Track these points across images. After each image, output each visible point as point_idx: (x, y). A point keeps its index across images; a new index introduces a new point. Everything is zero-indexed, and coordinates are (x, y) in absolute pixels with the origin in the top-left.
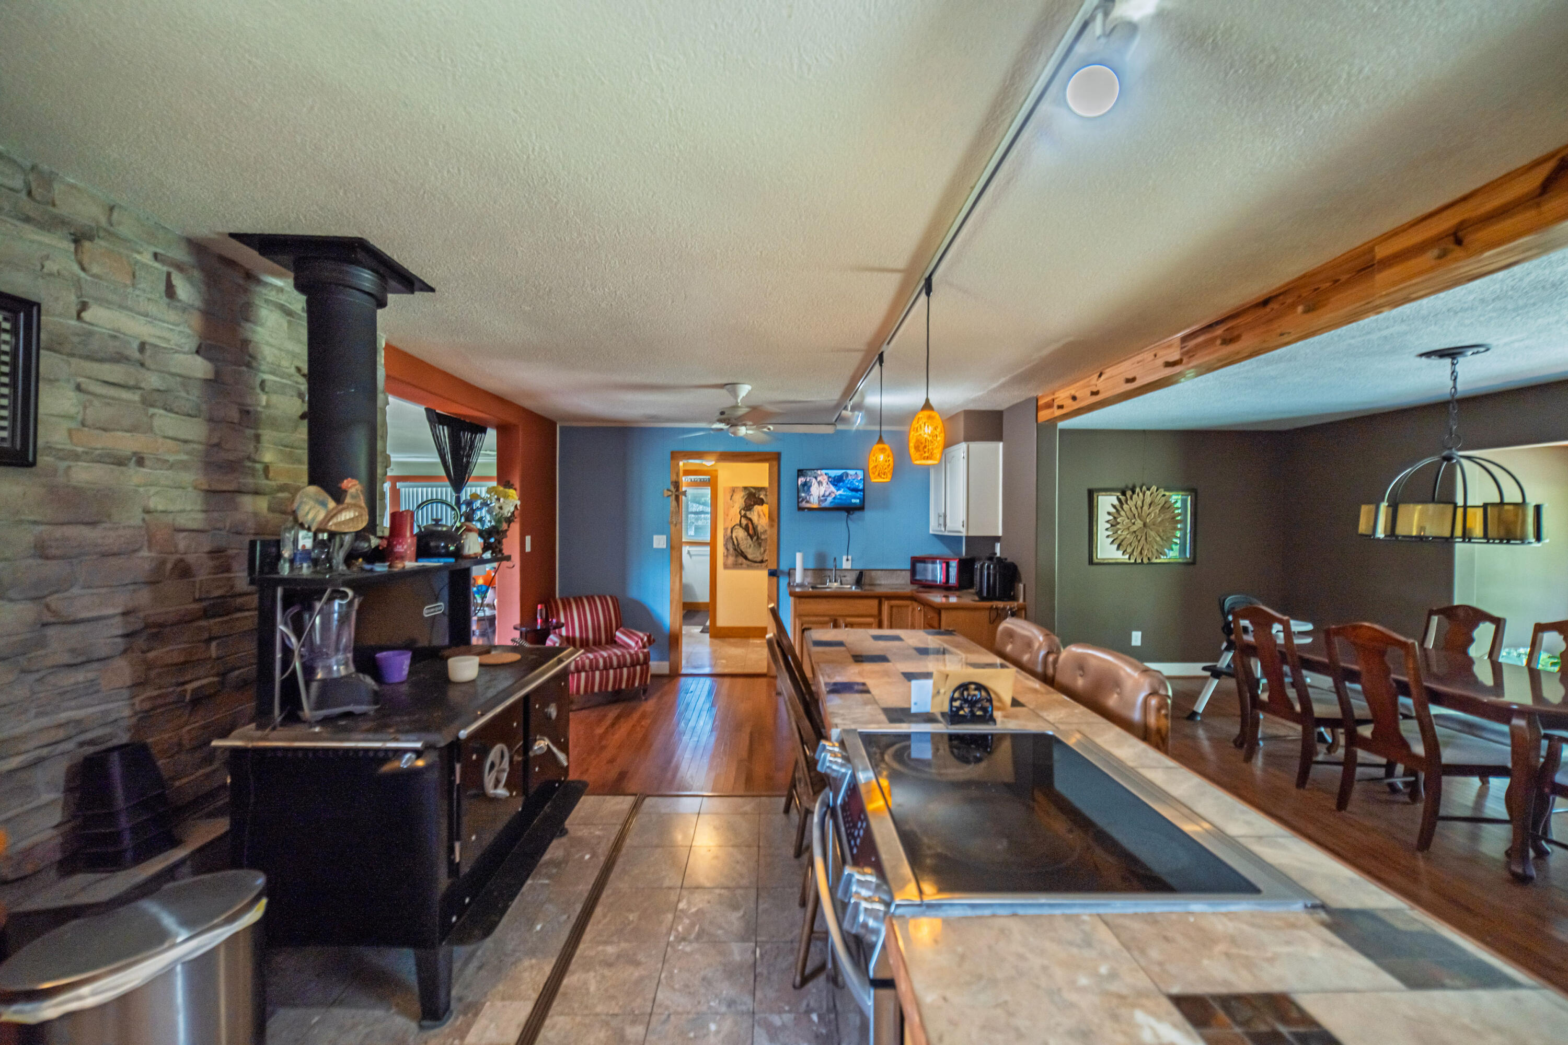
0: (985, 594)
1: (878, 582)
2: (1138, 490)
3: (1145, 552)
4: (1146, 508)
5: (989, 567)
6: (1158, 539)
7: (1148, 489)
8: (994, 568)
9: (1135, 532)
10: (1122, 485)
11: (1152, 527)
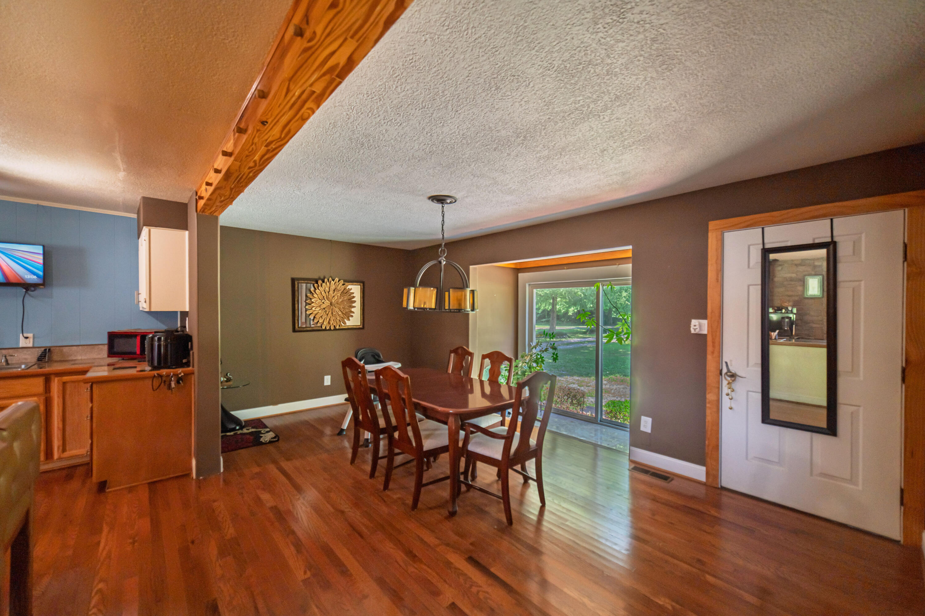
0: (156, 363)
1: (70, 358)
2: (326, 280)
3: (332, 322)
4: (331, 292)
5: (159, 339)
6: (340, 313)
7: (333, 280)
8: (166, 340)
9: (324, 308)
10: (316, 277)
11: (336, 305)
